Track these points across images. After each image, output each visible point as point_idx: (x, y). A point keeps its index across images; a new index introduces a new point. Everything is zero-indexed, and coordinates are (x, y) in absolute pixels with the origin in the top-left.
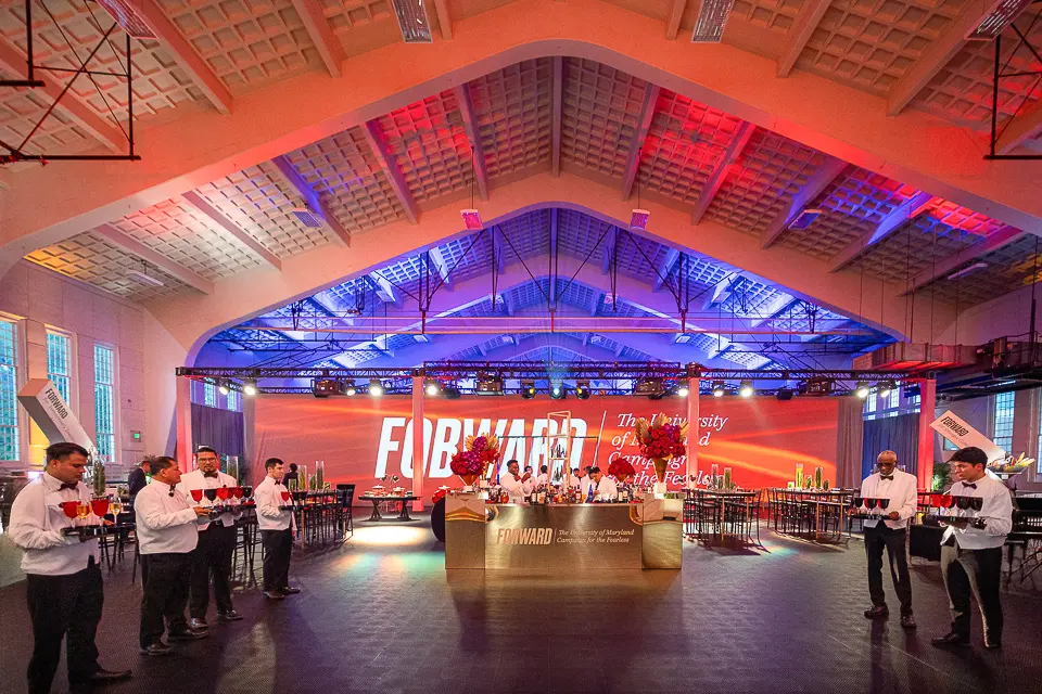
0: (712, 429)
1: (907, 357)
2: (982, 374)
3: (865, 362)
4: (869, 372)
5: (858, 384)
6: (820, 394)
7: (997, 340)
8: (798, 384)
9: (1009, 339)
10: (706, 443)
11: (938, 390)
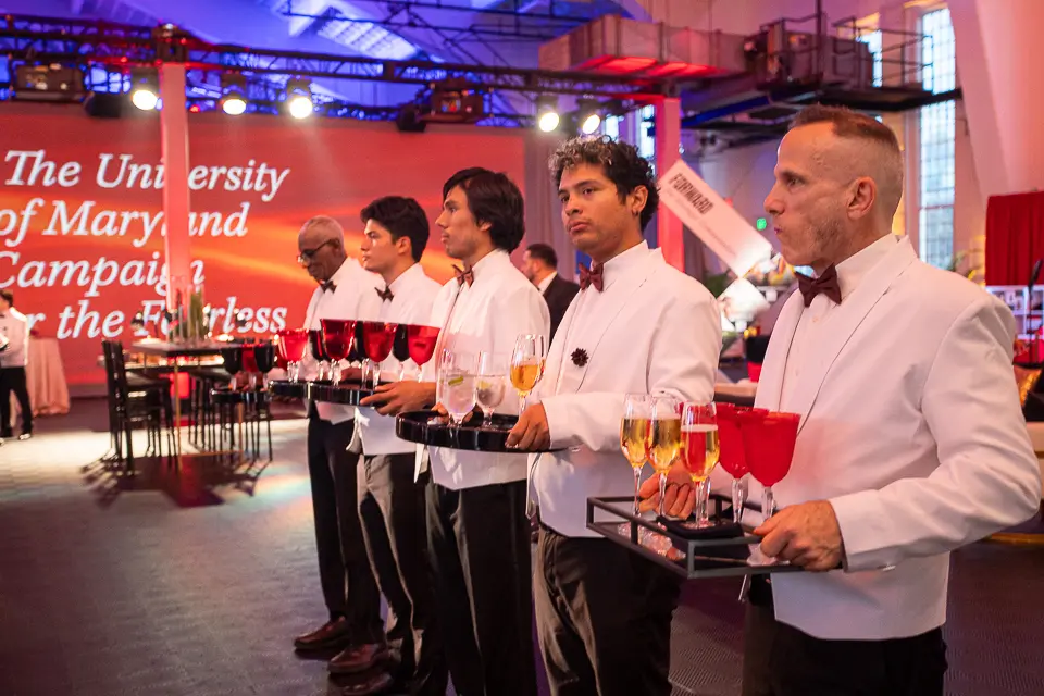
0: (253, 196)
1: (626, 50)
2: (754, 94)
3: (558, 55)
4: (562, 76)
5: (538, 101)
6: (462, 119)
7: (772, 25)
8: (420, 95)
9: (789, 26)
10: (240, 231)
11: (686, 123)
